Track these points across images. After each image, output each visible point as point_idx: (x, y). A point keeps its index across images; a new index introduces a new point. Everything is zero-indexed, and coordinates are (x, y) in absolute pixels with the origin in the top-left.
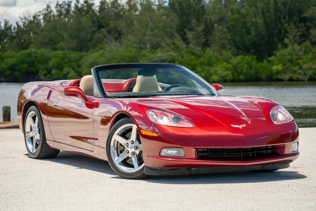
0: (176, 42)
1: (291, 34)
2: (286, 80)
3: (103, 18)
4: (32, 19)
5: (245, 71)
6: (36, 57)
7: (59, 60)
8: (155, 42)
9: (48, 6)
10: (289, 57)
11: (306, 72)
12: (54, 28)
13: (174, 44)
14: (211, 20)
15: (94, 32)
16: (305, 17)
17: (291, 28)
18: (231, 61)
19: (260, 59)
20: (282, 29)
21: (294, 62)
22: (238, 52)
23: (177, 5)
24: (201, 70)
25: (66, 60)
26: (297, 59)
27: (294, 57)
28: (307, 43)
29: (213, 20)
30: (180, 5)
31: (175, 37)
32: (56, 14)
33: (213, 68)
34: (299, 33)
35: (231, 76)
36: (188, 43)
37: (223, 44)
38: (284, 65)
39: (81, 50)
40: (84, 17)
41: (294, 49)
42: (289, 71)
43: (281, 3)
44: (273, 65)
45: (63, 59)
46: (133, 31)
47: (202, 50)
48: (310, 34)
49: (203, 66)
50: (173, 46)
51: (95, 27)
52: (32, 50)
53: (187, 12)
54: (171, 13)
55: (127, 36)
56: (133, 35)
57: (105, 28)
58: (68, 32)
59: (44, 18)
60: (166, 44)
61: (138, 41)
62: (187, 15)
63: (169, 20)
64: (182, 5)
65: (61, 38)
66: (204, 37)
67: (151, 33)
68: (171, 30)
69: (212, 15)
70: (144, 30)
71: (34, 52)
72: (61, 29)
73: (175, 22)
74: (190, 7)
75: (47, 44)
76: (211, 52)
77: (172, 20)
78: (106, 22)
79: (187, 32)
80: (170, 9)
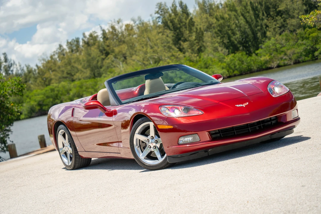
0: (174, 54)
1: (271, 28)
2: (274, 67)
3: (108, 46)
4: (50, 59)
5: (237, 67)
6: (58, 91)
7: (78, 88)
8: (156, 57)
9: (61, 46)
10: (274, 47)
11: (290, 57)
12: (69, 63)
13: (173, 55)
14: (200, 29)
15: (103, 59)
16: (280, 11)
17: (270, 23)
18: (225, 60)
19: (249, 54)
20: (263, 25)
21: (279, 51)
22: (229, 51)
23: (169, 22)
25: (84, 88)
26: (281, 48)
27: (278, 46)
28: (287, 32)
29: (202, 29)
30: (172, 21)
31: (173, 49)
32: (68, 50)
33: (211, 69)
34: (278, 25)
35: (227, 73)
36: (184, 53)
37: (215, 47)
38: (271, 54)
39: (95, 77)
40: (93, 48)
41: (276, 40)
42: (276, 59)
43: (257, 3)
44: (261, 57)
45: (81, 87)
46: (136, 51)
47: (198, 56)
48: (287, 24)
50: (173, 58)
51: (102, 55)
52: (54, 85)
53: (179, 26)
54: (166, 30)
55: (131, 57)
56: (137, 55)
57: (111, 54)
58: (81, 64)
59: (59, 57)
60: (166, 57)
61: (141, 59)
62: (179, 28)
63: (164, 36)
64: (174, 21)
65: (76, 70)
66: (197, 44)
67: (151, 50)
68: (168, 44)
69: (200, 25)
70: (145, 49)
71: (56, 87)
72: (75, 62)
73: (170, 37)
74: (180, 21)
75: (66, 78)
76: (206, 57)
77: (167, 36)
78: (111, 49)
79: (182, 43)
80: (164, 27)
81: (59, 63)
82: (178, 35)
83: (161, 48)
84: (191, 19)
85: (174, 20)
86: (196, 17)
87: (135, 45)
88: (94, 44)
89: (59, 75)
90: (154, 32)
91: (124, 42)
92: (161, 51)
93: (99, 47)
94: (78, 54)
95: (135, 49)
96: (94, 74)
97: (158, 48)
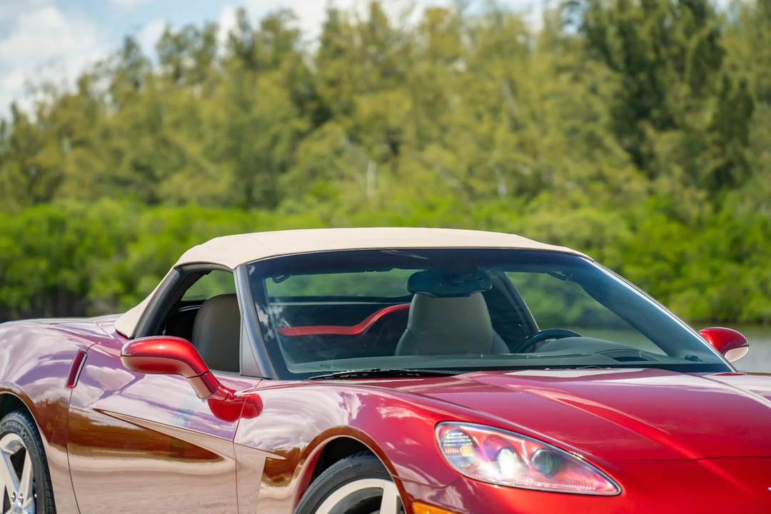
0: (607, 170)
3: (333, 83)
4: (74, 90)
6: (81, 234)
7: (166, 240)
8: (527, 171)
9: (130, 46)
12: (153, 124)
13: (600, 177)
14: (743, 85)
15: (300, 136)
23: (612, 31)
24: (705, 276)
29: (751, 90)
30: (625, 31)
31: (607, 151)
32: (158, 70)
33: (756, 270)
36: (652, 176)
40: (264, 81)
46: (444, 129)
47: (709, 199)
49: (716, 263)
50: (598, 187)
51: (301, 115)
52: (67, 204)
53: (651, 56)
54: (590, 64)
55: (421, 148)
56: (445, 146)
57: (338, 122)
58: (201, 137)
59: (113, 89)
60: (569, 179)
61: (462, 168)
62: (651, 68)
63: (580, 89)
64: (633, 33)
65: (174, 159)
66: (717, 150)
67: (513, 138)
68: (590, 127)
69: (748, 69)
70: (484, 128)
71: (74, 214)
72: (176, 125)
73: (604, 98)
74: (663, 38)
75: (123, 183)
76: (743, 210)
77: (594, 90)
78: (344, 98)
79: (650, 132)
80: (587, 47)
81: (109, 113)
82: (639, 94)
83: (554, 137)
84: (713, 36)
85: (637, 28)
86: (735, 31)
87: (446, 103)
88: (276, 64)
89: (100, 166)
90: (541, 63)
91: (401, 79)
92: (552, 148)
93: (292, 79)
94: (197, 91)
95: (444, 119)
96: (249, 191)
97: (544, 133)
